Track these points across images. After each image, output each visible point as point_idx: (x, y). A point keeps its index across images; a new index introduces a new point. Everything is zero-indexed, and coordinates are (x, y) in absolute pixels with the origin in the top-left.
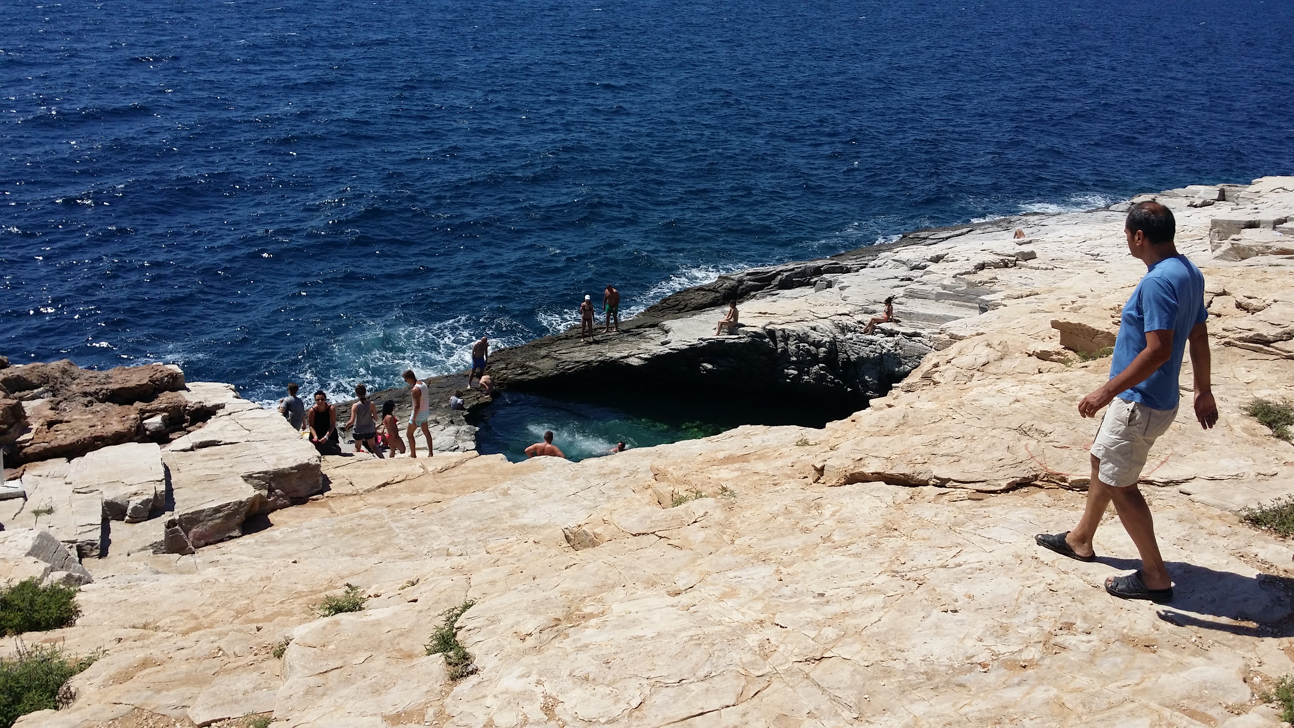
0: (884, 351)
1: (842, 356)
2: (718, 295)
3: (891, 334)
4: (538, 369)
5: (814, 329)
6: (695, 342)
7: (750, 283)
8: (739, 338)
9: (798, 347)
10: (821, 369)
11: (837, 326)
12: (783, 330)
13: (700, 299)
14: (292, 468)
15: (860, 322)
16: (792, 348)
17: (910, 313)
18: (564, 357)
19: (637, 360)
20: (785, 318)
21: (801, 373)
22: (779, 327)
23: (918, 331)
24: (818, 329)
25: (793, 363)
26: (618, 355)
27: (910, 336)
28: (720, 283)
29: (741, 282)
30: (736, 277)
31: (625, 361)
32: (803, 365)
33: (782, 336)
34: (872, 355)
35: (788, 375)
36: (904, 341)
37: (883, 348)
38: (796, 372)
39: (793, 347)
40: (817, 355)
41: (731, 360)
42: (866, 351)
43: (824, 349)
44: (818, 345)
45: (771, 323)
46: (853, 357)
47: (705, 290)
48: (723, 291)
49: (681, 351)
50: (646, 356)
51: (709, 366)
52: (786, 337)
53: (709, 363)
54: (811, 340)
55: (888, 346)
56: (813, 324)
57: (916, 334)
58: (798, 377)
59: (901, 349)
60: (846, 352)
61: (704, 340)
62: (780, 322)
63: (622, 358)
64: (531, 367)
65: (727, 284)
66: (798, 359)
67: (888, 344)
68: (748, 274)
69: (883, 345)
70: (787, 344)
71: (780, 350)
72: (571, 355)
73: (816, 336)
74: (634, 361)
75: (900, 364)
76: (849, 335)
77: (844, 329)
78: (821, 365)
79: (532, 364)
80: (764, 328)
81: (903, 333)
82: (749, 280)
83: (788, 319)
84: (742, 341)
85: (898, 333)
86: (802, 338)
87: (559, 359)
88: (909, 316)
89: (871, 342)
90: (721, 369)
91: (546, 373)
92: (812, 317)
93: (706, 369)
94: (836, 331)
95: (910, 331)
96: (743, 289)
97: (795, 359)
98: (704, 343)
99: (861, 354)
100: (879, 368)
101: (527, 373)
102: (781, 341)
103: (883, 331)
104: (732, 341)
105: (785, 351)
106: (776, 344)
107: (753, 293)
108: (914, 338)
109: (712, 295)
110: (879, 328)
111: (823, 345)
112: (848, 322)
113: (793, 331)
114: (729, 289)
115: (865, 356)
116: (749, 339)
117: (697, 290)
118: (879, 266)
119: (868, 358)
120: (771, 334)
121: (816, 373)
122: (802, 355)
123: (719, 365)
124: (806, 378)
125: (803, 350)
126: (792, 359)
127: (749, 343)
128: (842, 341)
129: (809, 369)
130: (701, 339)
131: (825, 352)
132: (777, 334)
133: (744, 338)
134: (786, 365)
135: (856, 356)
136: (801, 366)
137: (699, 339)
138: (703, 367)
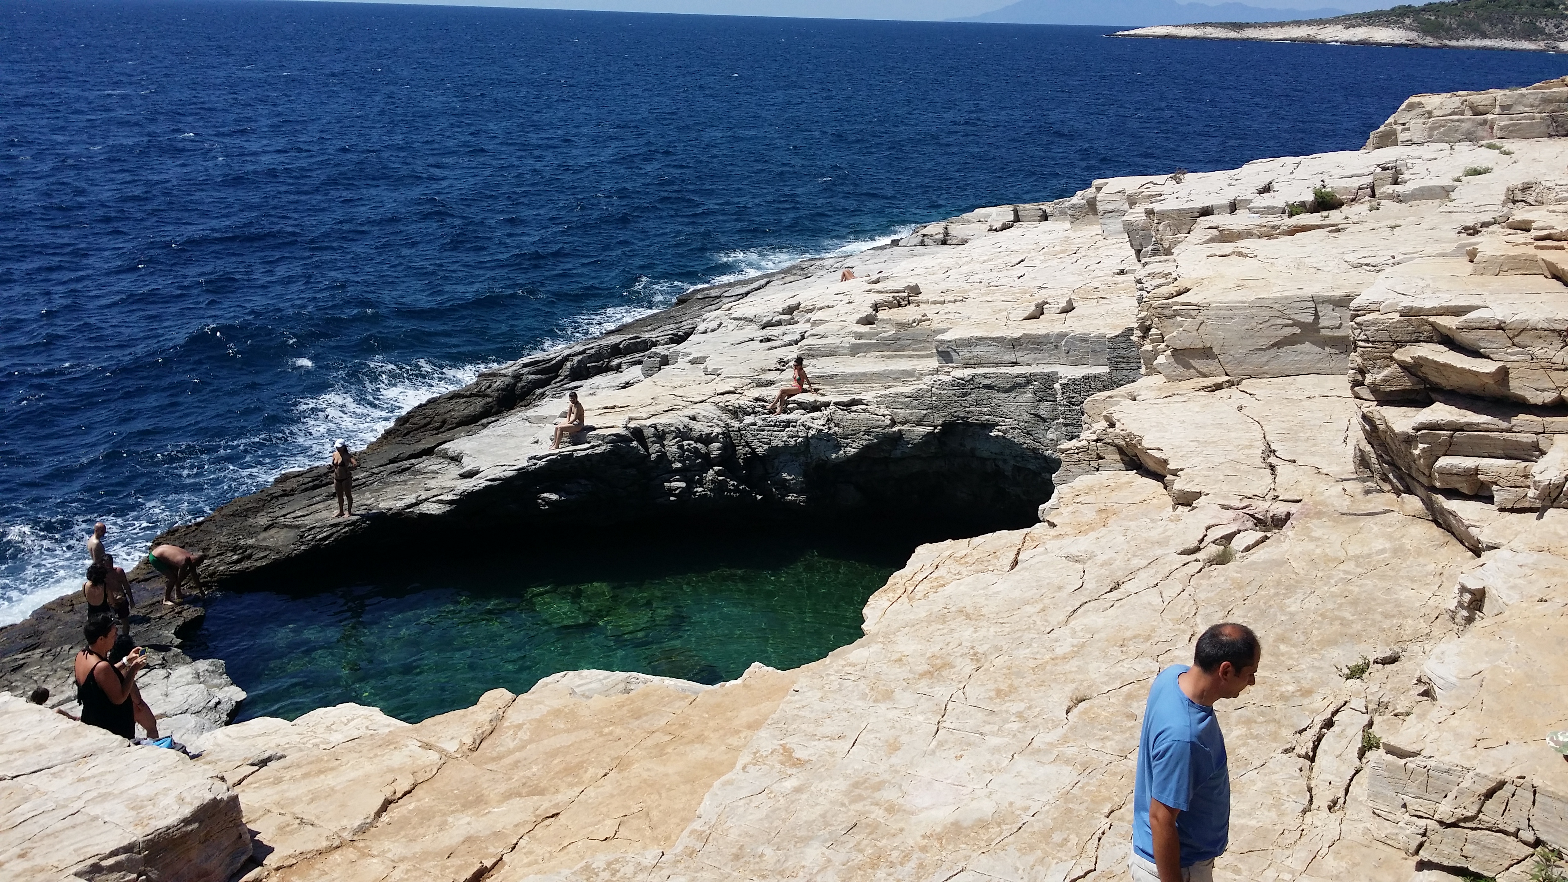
0: (812, 433)
1: (742, 450)
2: (489, 400)
3: (815, 407)
4: (266, 548)
5: (693, 418)
6: (524, 464)
7: (533, 377)
8: (593, 447)
9: (681, 447)
10: (718, 473)
11: (725, 409)
12: (655, 426)
13: (462, 409)
14: (186, 821)
15: (757, 399)
16: (672, 448)
17: (832, 376)
18: (307, 521)
19: (436, 506)
20: (647, 409)
21: (691, 483)
22: (648, 423)
23: (857, 397)
24: (699, 417)
25: (677, 471)
26: (400, 504)
27: (847, 406)
28: (486, 383)
29: (517, 377)
30: (510, 371)
31: (416, 510)
32: (690, 474)
33: (654, 435)
34: (793, 442)
35: (671, 491)
36: (840, 414)
37: (809, 428)
38: (683, 485)
39: (674, 449)
40: (708, 454)
41: (583, 482)
42: (781, 438)
43: (716, 445)
44: (707, 440)
45: (631, 419)
46: (761, 450)
47: (463, 396)
48: (496, 394)
49: (504, 481)
50: (450, 497)
51: (554, 497)
52: (660, 436)
53: (552, 492)
54: (695, 434)
55: (818, 424)
56: (691, 413)
57: (854, 402)
58: (688, 490)
59: (837, 425)
60: (747, 444)
61: (538, 459)
62: (645, 416)
63: (409, 506)
64: (252, 547)
65: (499, 383)
66: (684, 464)
67: (817, 422)
68: (525, 365)
69: (808, 424)
70: (663, 446)
71: (653, 457)
72: (317, 516)
73: (700, 428)
74: (432, 508)
75: (838, 447)
76: (748, 420)
77: (737, 412)
78: (717, 468)
79: (251, 541)
80: (626, 427)
81: (836, 404)
82: (529, 373)
83: (652, 410)
84: (599, 450)
85: (827, 405)
86: (683, 434)
87: (298, 527)
88: (830, 379)
89: (788, 424)
90: (572, 497)
91: (285, 551)
92: (684, 404)
93: (547, 502)
94: (726, 417)
95: (846, 399)
96: (523, 387)
97: (679, 465)
98: (541, 463)
99: (774, 443)
100: (802, 459)
101: (249, 557)
102: (654, 443)
103: (801, 405)
104: (583, 453)
105: (662, 456)
106: (646, 448)
107: (539, 391)
108: (854, 408)
109: (479, 404)
110: (794, 402)
111: (715, 439)
112: (741, 402)
113: (670, 425)
114: (503, 390)
115: (781, 444)
116: (609, 446)
117: (451, 398)
118: (713, 330)
119: (786, 445)
120: (638, 433)
121: (712, 481)
122: (688, 457)
123: (568, 493)
124: (700, 489)
125: (688, 450)
126: (674, 466)
127: (611, 451)
128: (739, 430)
129: (701, 476)
130: (534, 458)
131: (719, 449)
132: (645, 433)
133: (599, 446)
134: (666, 476)
135: (766, 447)
136: (688, 474)
137: (530, 459)
138: (542, 499)
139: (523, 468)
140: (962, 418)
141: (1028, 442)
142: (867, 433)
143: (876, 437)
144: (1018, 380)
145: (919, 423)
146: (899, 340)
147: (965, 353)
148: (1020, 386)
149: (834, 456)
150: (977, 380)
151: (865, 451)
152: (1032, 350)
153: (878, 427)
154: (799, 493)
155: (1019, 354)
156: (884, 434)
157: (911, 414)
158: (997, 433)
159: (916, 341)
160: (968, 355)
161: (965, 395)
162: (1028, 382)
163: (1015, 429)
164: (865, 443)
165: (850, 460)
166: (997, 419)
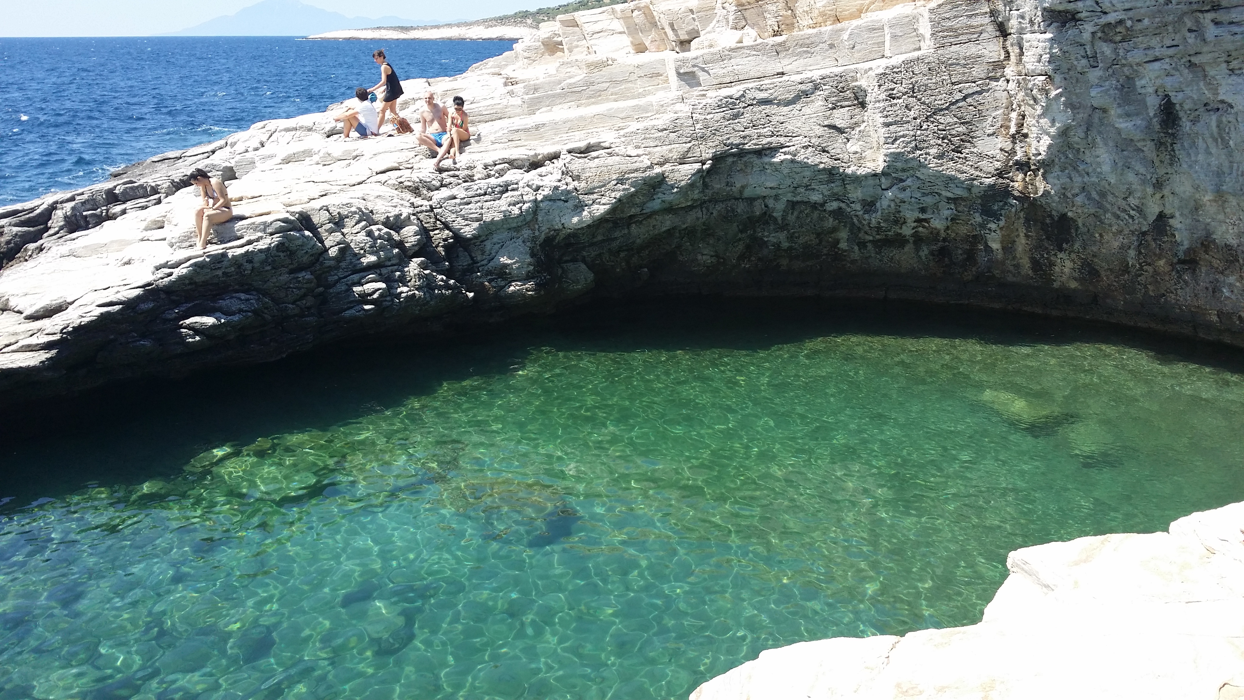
0: (542, 194)
1: (441, 235)
3: (537, 162)
5: (367, 200)
8: (249, 243)
9: (370, 234)
10: (421, 266)
12: (326, 209)
16: (357, 237)
21: (391, 283)
22: (315, 206)
23: (588, 142)
24: (374, 198)
25: (371, 268)
27: (585, 152)
32: (388, 269)
33: (329, 221)
34: (516, 211)
35: (364, 298)
36: (577, 164)
37: (538, 188)
38: (381, 285)
39: (362, 236)
40: (403, 243)
41: (243, 296)
42: (497, 209)
43: (410, 229)
44: (396, 223)
45: (286, 204)
46: (468, 230)
49: (130, 305)
50: (42, 340)
51: (209, 321)
52: (338, 223)
53: (201, 314)
54: (379, 218)
55: (548, 182)
56: (355, 194)
57: (591, 148)
58: (390, 293)
59: (576, 178)
60: (446, 226)
61: (177, 265)
66: (379, 257)
67: (546, 179)
69: (534, 184)
70: (344, 235)
71: (333, 252)
73: (381, 209)
75: (580, 207)
76: (439, 195)
77: (419, 189)
78: (418, 260)
80: (289, 212)
81: (567, 153)
82: (12, 225)
84: (262, 245)
85: (554, 156)
86: (366, 217)
89: (505, 188)
90: (236, 318)
93: (196, 330)
94: (407, 195)
95: (577, 146)
96: (8, 242)
97: (373, 258)
98: (178, 272)
99: (487, 218)
100: (526, 233)
102: (331, 231)
103: (514, 164)
104: (242, 250)
105: (345, 249)
106: (322, 240)
108: (594, 154)
111: (407, 222)
113: (349, 205)
115: (498, 217)
116: (276, 239)
119: (507, 217)
120: (304, 221)
121: (420, 276)
122: (382, 248)
123: (226, 313)
124: (405, 289)
125: (380, 237)
126: (365, 261)
127: (280, 246)
128: (432, 209)
129: (402, 271)
130: (165, 265)
131: (416, 234)
132: (315, 220)
133: (257, 240)
134: (356, 277)
135: (476, 225)
136: (384, 271)
137: (158, 268)
138: (188, 327)
139: (149, 284)
140: (737, 146)
141: (825, 161)
142: (620, 181)
143: (632, 185)
144: (803, 87)
145: (682, 160)
146: (592, 84)
147: (717, 70)
148: (806, 94)
149: (575, 220)
150: (749, 95)
151: (620, 204)
152: (800, 54)
153: (636, 170)
154: (526, 279)
155: (786, 61)
156: (644, 179)
157: (670, 151)
158: (783, 157)
159: (613, 82)
160: (721, 72)
161: (736, 116)
162: (816, 87)
163: (806, 147)
164: (618, 195)
165: (600, 222)
166: (782, 140)
